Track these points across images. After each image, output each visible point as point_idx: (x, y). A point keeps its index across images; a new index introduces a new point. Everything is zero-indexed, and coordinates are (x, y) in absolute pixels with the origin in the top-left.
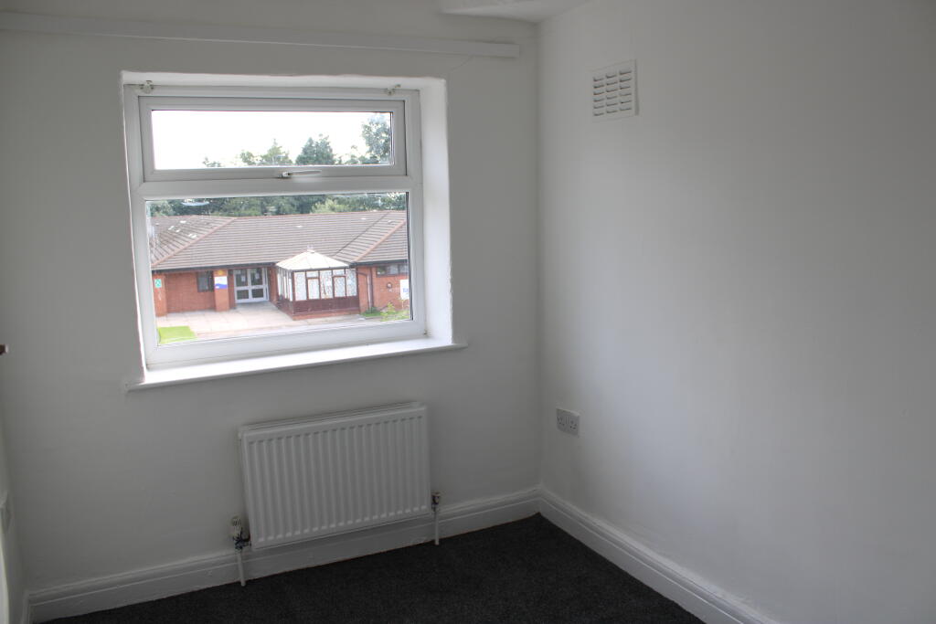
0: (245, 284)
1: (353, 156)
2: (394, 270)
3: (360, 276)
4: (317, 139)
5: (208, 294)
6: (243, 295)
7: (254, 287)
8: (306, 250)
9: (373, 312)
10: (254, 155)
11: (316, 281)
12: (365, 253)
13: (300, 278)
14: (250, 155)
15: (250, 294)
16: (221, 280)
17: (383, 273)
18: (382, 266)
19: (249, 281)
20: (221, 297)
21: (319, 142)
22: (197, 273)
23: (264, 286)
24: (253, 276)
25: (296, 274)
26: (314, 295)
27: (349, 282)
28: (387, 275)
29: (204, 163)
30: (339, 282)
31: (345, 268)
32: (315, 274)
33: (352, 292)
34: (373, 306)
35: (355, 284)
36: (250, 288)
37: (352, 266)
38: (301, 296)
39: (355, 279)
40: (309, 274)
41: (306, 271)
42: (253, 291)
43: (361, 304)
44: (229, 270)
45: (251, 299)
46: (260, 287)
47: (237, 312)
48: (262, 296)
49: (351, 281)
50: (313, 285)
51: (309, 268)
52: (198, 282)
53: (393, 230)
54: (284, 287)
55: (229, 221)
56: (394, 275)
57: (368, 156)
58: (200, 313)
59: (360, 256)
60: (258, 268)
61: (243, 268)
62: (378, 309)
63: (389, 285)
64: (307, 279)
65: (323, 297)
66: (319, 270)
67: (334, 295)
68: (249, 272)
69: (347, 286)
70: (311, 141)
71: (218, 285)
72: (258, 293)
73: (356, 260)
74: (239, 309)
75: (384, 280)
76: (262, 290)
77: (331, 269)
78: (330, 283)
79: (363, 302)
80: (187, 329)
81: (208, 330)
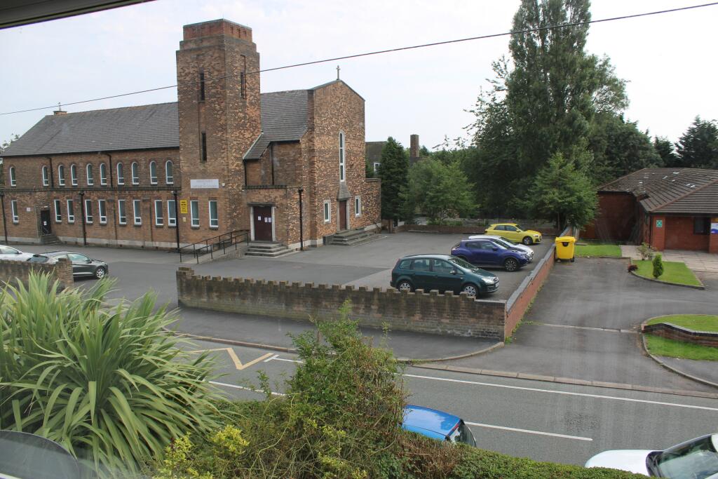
5: (703, 237)
22: (695, 218)
52: (694, 226)
58: (693, 253)
71: (714, 230)
80: (683, 265)
81: (702, 269)
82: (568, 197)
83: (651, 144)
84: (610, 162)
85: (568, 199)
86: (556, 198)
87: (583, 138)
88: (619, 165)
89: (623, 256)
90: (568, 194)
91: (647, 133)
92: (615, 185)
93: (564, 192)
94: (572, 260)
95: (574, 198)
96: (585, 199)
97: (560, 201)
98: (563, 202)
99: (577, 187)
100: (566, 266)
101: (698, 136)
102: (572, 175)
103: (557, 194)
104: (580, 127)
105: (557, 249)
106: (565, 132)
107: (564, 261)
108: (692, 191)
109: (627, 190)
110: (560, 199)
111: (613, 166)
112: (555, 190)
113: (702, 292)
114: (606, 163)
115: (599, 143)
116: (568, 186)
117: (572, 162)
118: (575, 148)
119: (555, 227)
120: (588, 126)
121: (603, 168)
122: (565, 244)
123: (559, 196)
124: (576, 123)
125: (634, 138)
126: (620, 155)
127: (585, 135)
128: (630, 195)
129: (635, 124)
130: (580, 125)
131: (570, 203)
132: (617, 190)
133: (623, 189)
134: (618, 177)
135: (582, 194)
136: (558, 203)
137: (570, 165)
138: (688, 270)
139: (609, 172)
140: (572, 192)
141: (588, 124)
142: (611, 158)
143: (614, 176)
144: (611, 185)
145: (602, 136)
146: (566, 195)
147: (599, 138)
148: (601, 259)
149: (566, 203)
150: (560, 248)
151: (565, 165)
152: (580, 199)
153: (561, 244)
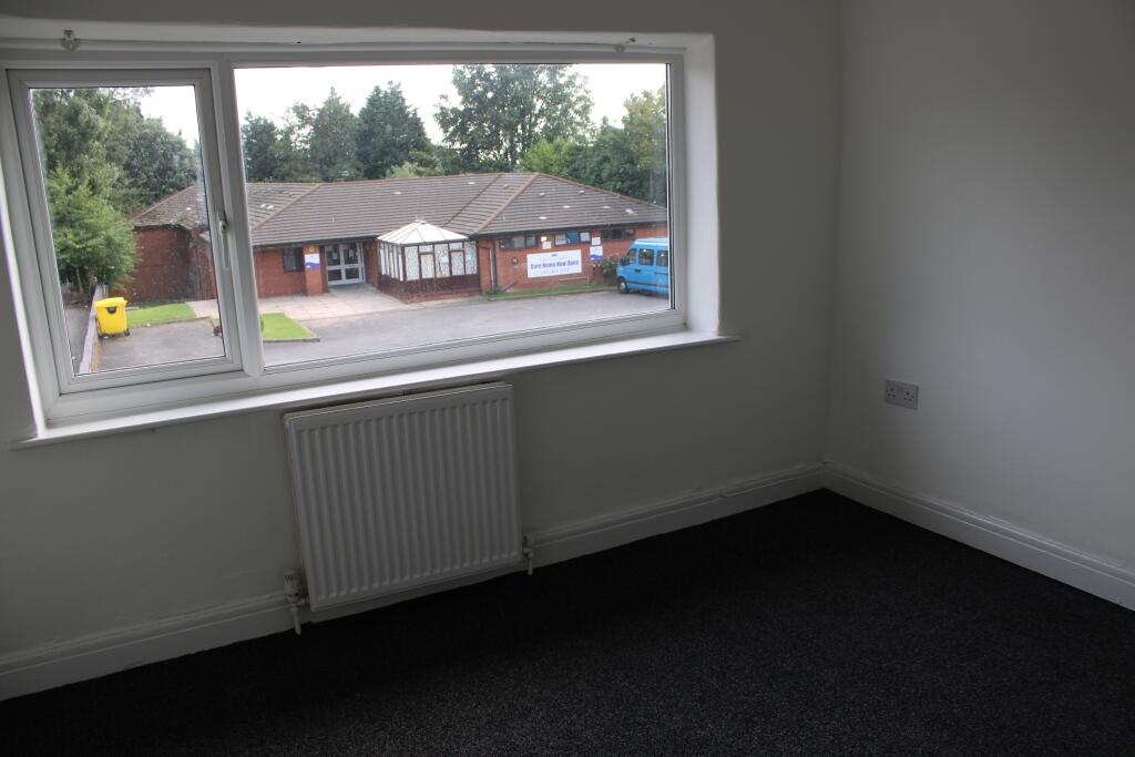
0: (337, 262)
1: (442, 108)
2: (518, 242)
3: (481, 251)
4: (385, 88)
5: (296, 274)
6: (336, 275)
7: (348, 267)
8: (412, 221)
9: (494, 293)
10: (311, 107)
11: (430, 257)
12: (485, 223)
13: (411, 255)
14: (305, 108)
15: (343, 274)
16: (312, 258)
17: (508, 246)
18: (507, 237)
19: (342, 258)
20: (313, 279)
21: (389, 91)
22: (283, 250)
23: (360, 265)
24: (346, 253)
25: (407, 249)
26: (428, 274)
27: (469, 257)
28: (512, 249)
29: (247, 119)
30: (457, 258)
31: (463, 241)
32: (429, 249)
33: (471, 269)
34: (496, 285)
35: (475, 259)
36: (343, 267)
37: (472, 238)
38: (413, 275)
39: (475, 254)
40: (422, 249)
41: (418, 245)
42: (346, 270)
43: (483, 284)
44: (321, 246)
45: (344, 281)
46: (355, 266)
47: (333, 296)
48: (357, 276)
49: (471, 257)
50: (427, 261)
51: (422, 241)
52: (283, 261)
53: (514, 196)
54: (388, 265)
55: (312, 188)
56: (520, 249)
57: (461, 108)
58: (288, 298)
59: (481, 226)
60: (352, 243)
61: (335, 243)
62: (503, 288)
63: (515, 261)
64: (420, 255)
65: (438, 276)
66: (433, 244)
67: (451, 272)
68: (342, 249)
69: (465, 264)
70: (377, 90)
71: (310, 264)
72: (352, 274)
73: (476, 231)
74: (333, 291)
75: (509, 254)
76: (357, 271)
77: (448, 242)
78: (446, 259)
79: (485, 280)
80: (281, 315)
81: (307, 317)
82: (88, 239)
83: (189, 150)
84: (132, 180)
85: (90, 243)
86: (71, 242)
87: (97, 143)
88: (145, 185)
89: (199, 316)
90: (90, 235)
91: (180, 134)
92: (152, 216)
93: (82, 232)
94: (127, 334)
95: (101, 240)
96: (117, 240)
97: (78, 247)
98: (84, 249)
99: (101, 223)
100: (121, 343)
101: (252, 137)
102: (90, 204)
103: (70, 236)
104: (90, 126)
105: (101, 319)
106: (66, 133)
107: (114, 337)
108: (272, 214)
109: (172, 222)
110: (77, 243)
111: (139, 187)
112: (66, 230)
113: (317, 344)
114: (127, 182)
115: (114, 150)
116: (86, 221)
117: (86, 182)
118: (85, 159)
119: (72, 290)
120: (101, 123)
121: (123, 192)
122: (112, 310)
123: (77, 239)
124: (82, 118)
125: (162, 143)
126: (146, 168)
127: (98, 138)
128: (179, 229)
129: (160, 121)
130: (88, 122)
131: (93, 247)
132: (156, 224)
133: (164, 221)
134: (149, 204)
135: (111, 232)
136: (76, 250)
137: (83, 189)
138: (290, 321)
139: (133, 196)
140: (93, 232)
141: (101, 120)
142: (134, 175)
143: (142, 202)
144: (144, 216)
145: (117, 139)
146: (85, 236)
147: (112, 143)
148: (170, 326)
149: (89, 249)
150: (105, 318)
151: (76, 188)
152: (109, 242)
153: (106, 311)
